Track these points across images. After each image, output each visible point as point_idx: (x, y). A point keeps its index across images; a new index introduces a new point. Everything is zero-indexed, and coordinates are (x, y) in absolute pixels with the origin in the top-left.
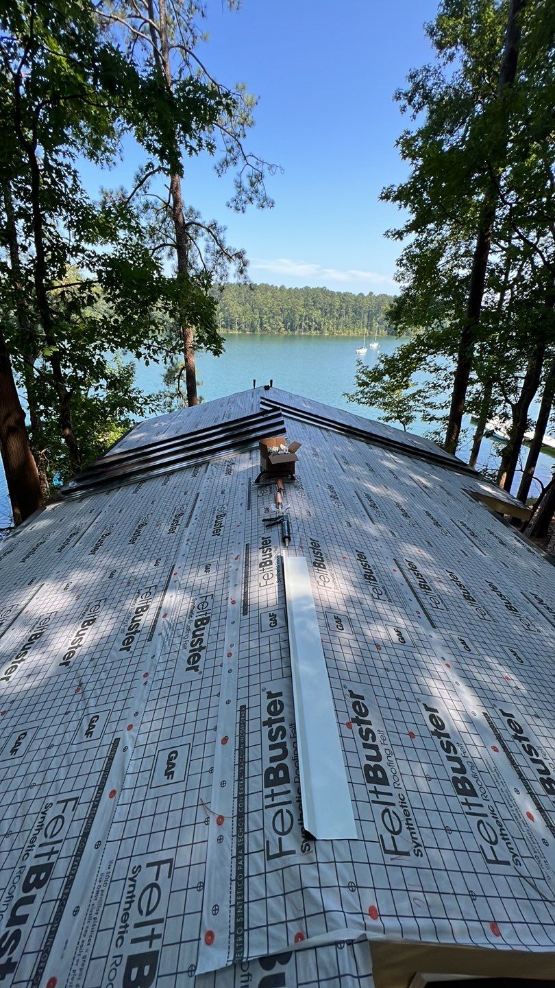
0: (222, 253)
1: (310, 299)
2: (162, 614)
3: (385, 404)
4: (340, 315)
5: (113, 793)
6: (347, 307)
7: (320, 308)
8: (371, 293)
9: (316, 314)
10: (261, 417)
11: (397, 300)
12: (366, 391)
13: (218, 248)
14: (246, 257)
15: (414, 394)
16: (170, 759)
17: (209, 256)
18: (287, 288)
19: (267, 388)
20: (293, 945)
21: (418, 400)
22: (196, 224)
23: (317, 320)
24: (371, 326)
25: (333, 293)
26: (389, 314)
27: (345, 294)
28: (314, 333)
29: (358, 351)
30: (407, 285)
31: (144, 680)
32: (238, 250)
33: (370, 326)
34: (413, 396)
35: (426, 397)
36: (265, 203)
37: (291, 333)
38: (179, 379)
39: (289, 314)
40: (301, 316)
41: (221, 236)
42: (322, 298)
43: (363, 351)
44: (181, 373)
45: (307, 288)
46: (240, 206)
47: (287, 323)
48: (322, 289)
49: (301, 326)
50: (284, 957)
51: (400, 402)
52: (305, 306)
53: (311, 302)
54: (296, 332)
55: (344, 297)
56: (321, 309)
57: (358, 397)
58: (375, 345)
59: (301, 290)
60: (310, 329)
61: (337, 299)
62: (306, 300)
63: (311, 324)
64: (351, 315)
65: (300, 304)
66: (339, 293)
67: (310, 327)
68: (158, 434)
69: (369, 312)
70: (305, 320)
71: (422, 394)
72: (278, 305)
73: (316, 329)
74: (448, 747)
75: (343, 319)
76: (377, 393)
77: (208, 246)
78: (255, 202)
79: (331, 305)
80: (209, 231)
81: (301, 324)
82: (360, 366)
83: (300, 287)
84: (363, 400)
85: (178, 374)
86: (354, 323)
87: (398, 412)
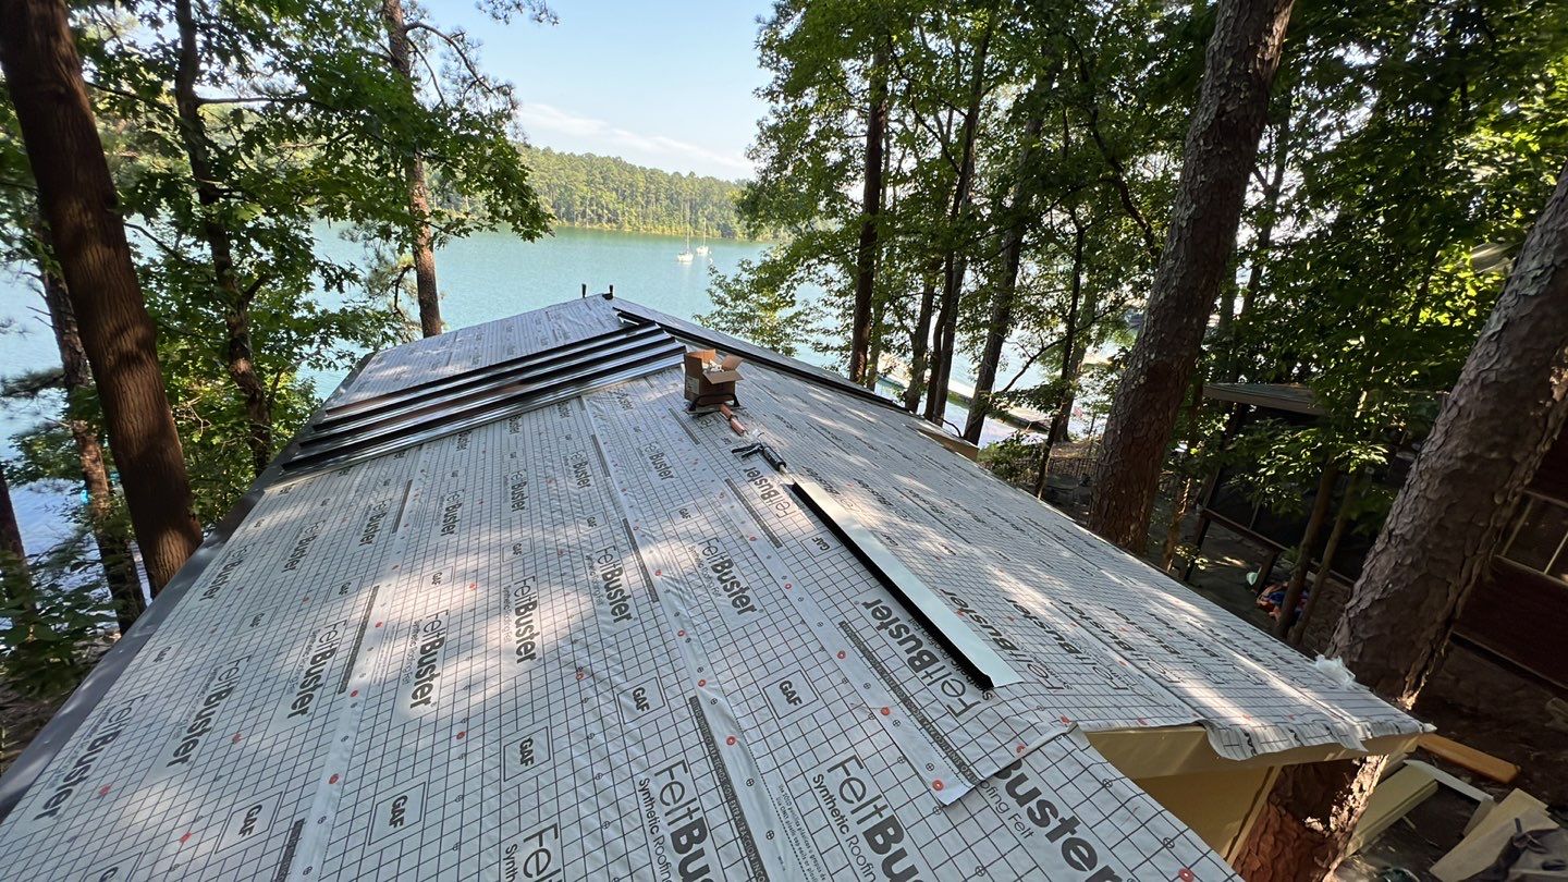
0: (474, 83)
1: (597, 172)
2: (652, 574)
3: (753, 331)
4: (648, 202)
5: (731, 741)
6: (658, 190)
7: (614, 189)
8: (692, 174)
9: (609, 198)
10: (624, 336)
11: (751, 185)
12: (725, 311)
13: (467, 73)
14: (516, 95)
15: (792, 318)
16: (784, 691)
17: (447, 83)
18: (557, 152)
19: (608, 297)
20: (1018, 756)
21: (798, 327)
22: (422, 26)
23: (611, 206)
24: (696, 221)
25: (633, 167)
26: (742, 204)
27: (653, 172)
28: (607, 226)
29: (680, 258)
30: (764, 166)
31: (684, 638)
32: (502, 82)
33: (695, 223)
34: (789, 321)
35: (807, 322)
36: (543, 16)
37: (567, 224)
38: (397, 286)
39: (561, 194)
40: (583, 198)
41: (472, 55)
42: (616, 172)
43: (688, 258)
44: (402, 276)
45: (589, 156)
46: (500, 13)
47: (559, 208)
48: (615, 161)
49: (584, 214)
50: (1017, 765)
51: (772, 329)
52: (589, 183)
53: (599, 178)
54: (577, 224)
55: (652, 176)
56: (617, 191)
57: (716, 321)
58: (703, 251)
59: (581, 158)
60: (600, 220)
61: (640, 177)
62: (589, 173)
63: (600, 211)
64: (665, 203)
65: (581, 179)
66: (643, 170)
67: (600, 217)
68: (434, 367)
69: (691, 200)
70: (591, 205)
71: (802, 317)
72: (542, 177)
73: (609, 221)
74: (1042, 626)
75: (652, 208)
76: (741, 315)
77: (447, 67)
78: (527, 11)
79: (631, 185)
80: (450, 42)
81: (584, 211)
82: (715, 276)
83: (577, 153)
84: (723, 325)
85: (395, 277)
86: (669, 215)
87: (773, 342)
